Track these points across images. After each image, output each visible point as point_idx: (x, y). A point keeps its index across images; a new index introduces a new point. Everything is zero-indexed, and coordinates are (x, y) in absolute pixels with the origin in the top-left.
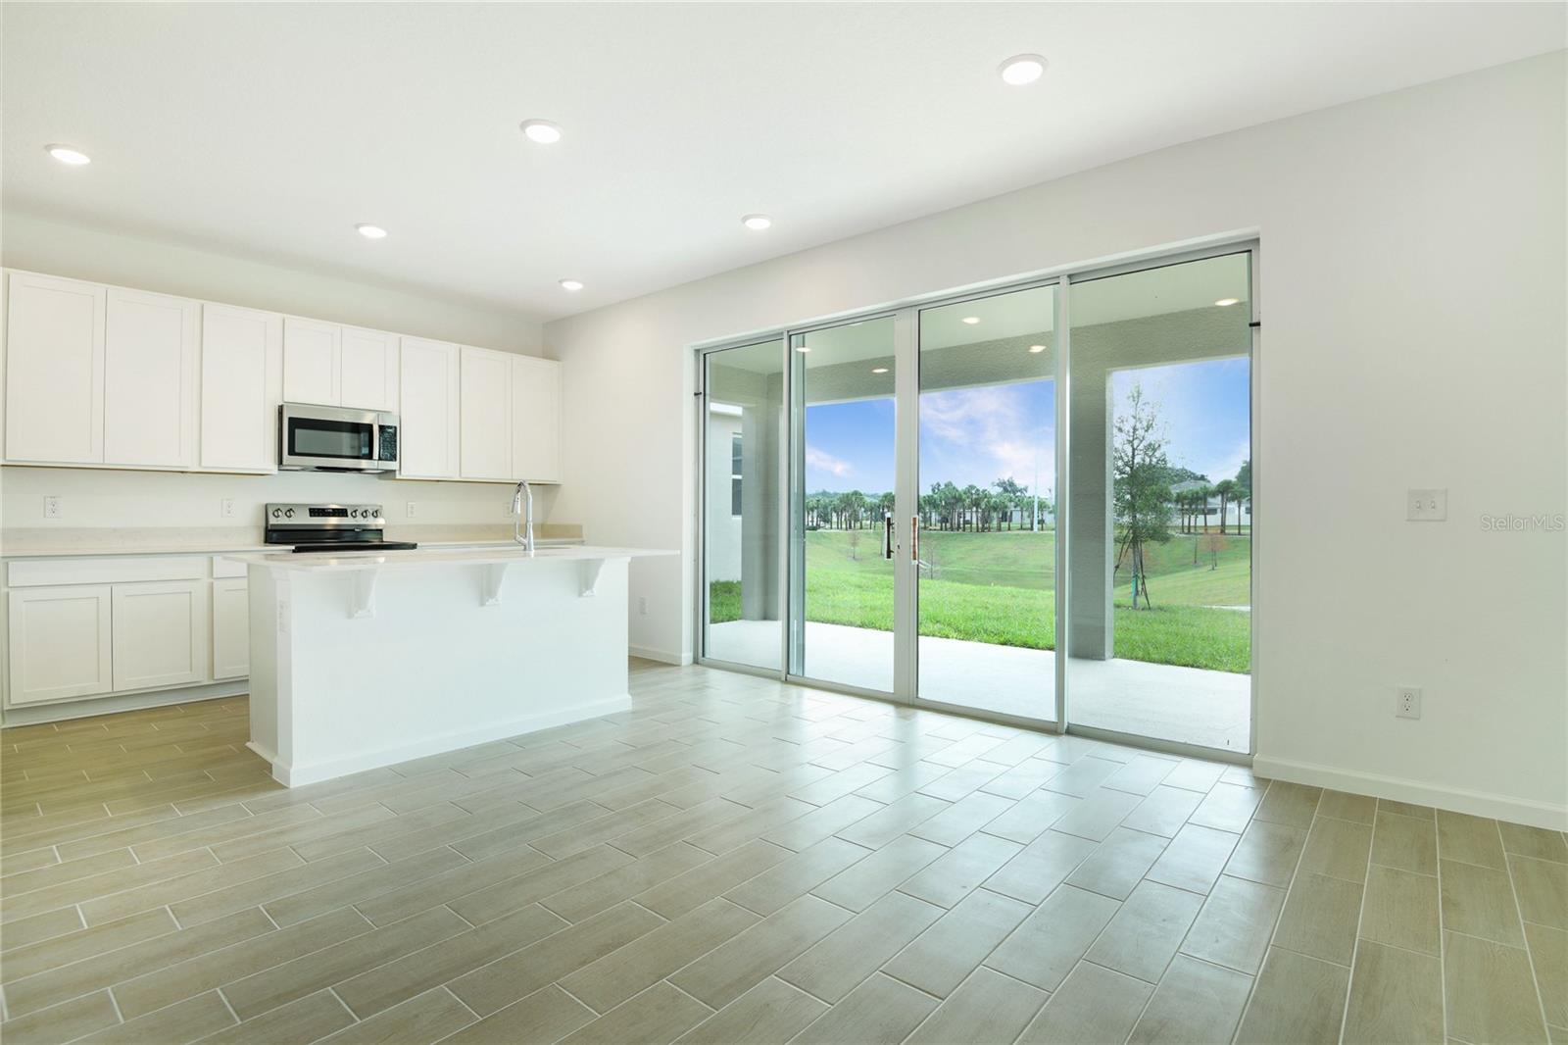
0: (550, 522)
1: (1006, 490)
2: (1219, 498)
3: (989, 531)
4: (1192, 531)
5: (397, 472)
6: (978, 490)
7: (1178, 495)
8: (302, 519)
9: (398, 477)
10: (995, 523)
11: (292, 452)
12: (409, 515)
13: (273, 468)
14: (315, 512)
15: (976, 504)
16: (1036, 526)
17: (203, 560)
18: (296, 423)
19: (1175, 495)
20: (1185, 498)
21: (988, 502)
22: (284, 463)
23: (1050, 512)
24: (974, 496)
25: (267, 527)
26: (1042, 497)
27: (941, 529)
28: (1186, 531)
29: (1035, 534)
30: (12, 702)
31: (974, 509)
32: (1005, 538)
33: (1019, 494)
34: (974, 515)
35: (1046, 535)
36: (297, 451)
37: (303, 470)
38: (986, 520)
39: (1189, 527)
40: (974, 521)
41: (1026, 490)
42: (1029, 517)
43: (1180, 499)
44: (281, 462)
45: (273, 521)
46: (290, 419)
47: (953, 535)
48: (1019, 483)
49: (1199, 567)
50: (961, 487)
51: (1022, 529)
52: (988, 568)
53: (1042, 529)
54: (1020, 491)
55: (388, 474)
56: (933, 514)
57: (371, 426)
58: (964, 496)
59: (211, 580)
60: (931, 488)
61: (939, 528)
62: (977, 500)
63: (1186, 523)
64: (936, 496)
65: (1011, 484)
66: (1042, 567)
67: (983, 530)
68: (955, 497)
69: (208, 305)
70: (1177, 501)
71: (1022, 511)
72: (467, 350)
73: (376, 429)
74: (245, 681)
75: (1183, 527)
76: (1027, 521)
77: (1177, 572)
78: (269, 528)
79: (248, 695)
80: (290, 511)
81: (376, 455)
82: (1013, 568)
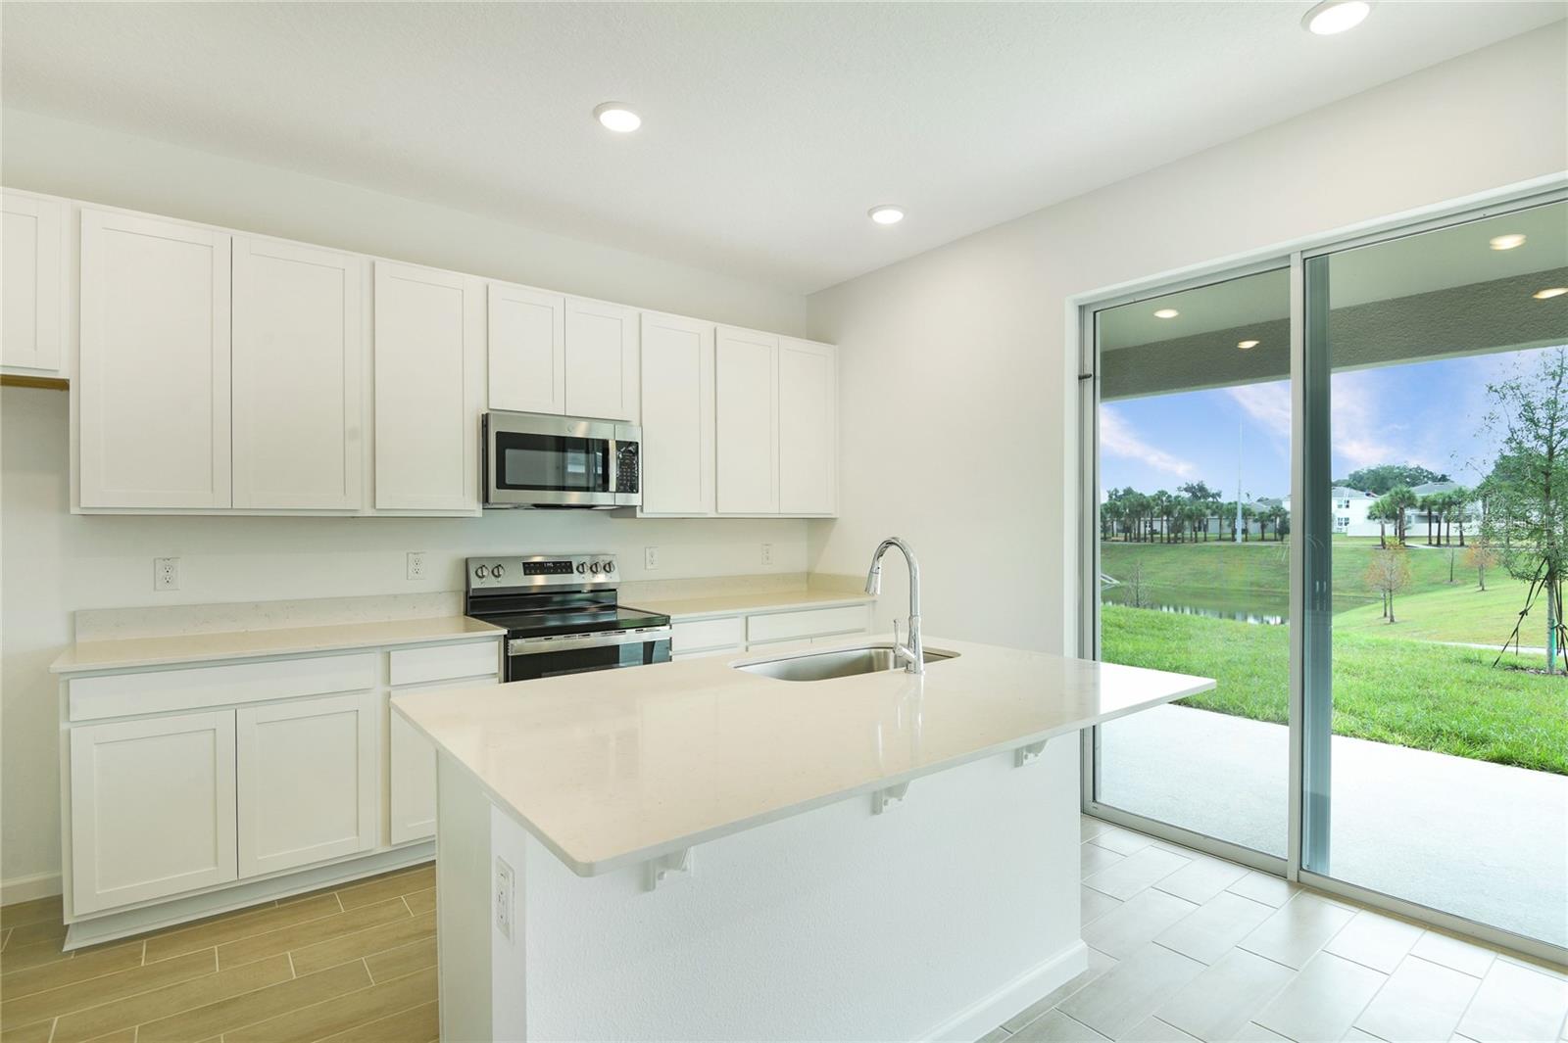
0: (818, 570)
1: (1194, 495)
2: (1480, 503)
3: (1183, 542)
4: (1443, 542)
5: (638, 509)
6: (1170, 496)
7: (1424, 500)
8: (514, 579)
9: (639, 514)
10: (1187, 533)
11: (501, 484)
12: (649, 567)
13: (475, 508)
14: (531, 568)
15: (1167, 511)
16: (1239, 536)
17: (377, 659)
18: (507, 440)
19: (1420, 500)
20: (1434, 503)
21: (1182, 509)
22: (491, 500)
23: (1256, 521)
24: (1165, 504)
25: (467, 592)
26: (1244, 502)
27: (1126, 540)
28: (1434, 542)
29: (1239, 547)
30: (76, 914)
31: (1165, 518)
32: (1203, 551)
33: (1211, 499)
34: (1165, 524)
35: (1249, 546)
36: (508, 482)
37: (516, 508)
38: (1176, 528)
39: (1439, 537)
40: (1165, 531)
41: (1219, 495)
42: (1229, 526)
43: (1426, 504)
44: (486, 499)
45: (476, 584)
46: (498, 434)
47: (1140, 547)
48: (1211, 488)
49: (1456, 586)
50: (1149, 492)
51: (1220, 539)
52: (1185, 584)
53: (1246, 540)
54: (1213, 496)
55: (627, 511)
56: (1115, 523)
57: (605, 443)
58: (1152, 504)
59: (388, 689)
60: (1108, 494)
61: (1123, 539)
62: (1166, 506)
63: (1434, 533)
64: (1119, 503)
65: (1202, 489)
66: (1252, 584)
67: (1176, 539)
68: (1142, 505)
69: (384, 266)
70: (1422, 508)
71: (1220, 519)
72: (726, 331)
73: (612, 446)
74: (429, 843)
75: (1430, 537)
76: (1227, 532)
77: (1426, 592)
78: (471, 594)
79: (433, 862)
80: (497, 566)
81: (613, 484)
82: (1216, 585)
